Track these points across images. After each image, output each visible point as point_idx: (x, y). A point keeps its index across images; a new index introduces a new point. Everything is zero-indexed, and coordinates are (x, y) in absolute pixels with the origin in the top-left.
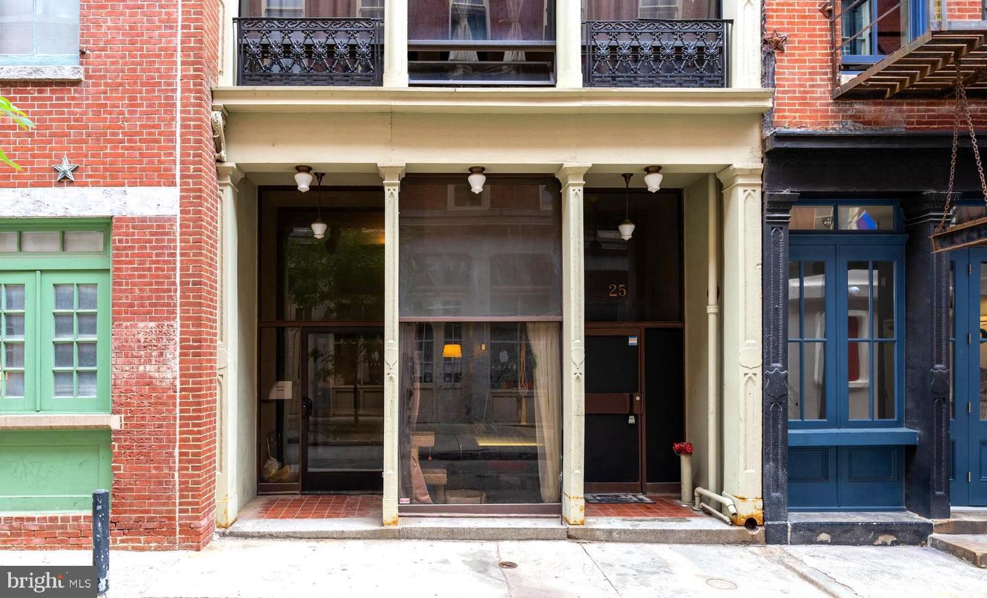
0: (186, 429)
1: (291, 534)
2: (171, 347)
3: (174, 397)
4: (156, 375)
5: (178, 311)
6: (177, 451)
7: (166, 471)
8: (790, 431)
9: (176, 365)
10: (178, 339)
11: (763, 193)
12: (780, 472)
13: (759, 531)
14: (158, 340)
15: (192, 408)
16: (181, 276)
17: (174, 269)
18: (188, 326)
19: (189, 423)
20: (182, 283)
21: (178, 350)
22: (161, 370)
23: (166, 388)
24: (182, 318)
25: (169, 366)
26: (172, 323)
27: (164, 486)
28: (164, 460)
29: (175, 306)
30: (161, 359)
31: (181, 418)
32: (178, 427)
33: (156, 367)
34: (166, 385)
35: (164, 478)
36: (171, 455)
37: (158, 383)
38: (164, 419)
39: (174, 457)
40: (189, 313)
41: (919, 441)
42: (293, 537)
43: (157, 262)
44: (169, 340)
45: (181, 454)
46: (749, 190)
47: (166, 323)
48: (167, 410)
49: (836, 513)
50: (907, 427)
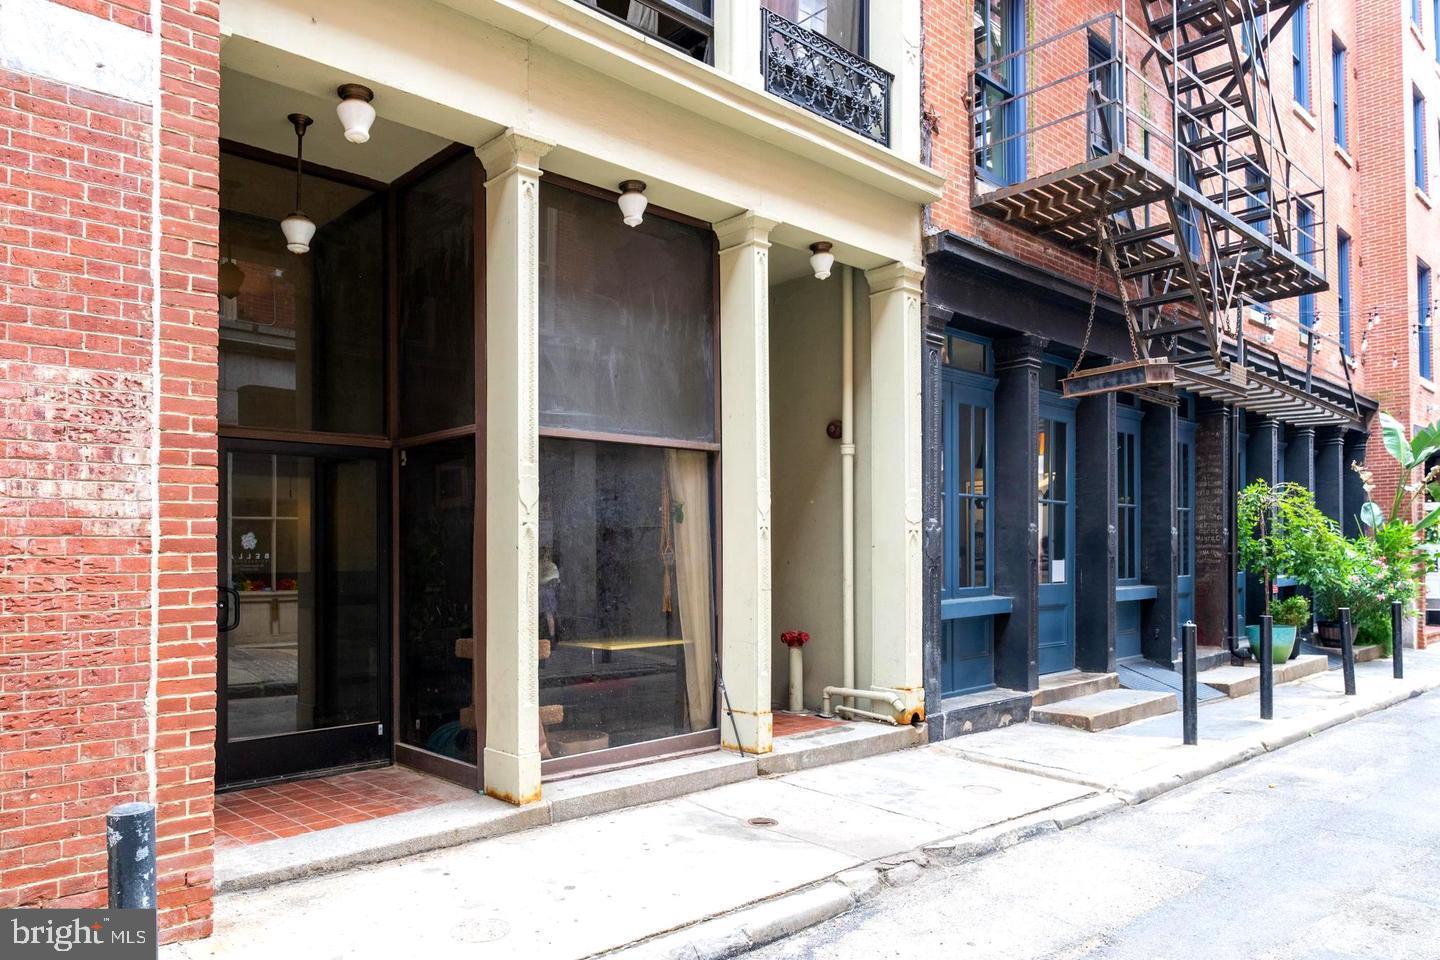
0: (176, 643)
1: (359, 858)
2: (137, 438)
3: (145, 565)
4: (93, 507)
5: (156, 349)
6: (151, 702)
7: (121, 753)
8: (943, 602)
9: (149, 484)
10: (154, 418)
11: (922, 304)
12: (935, 653)
13: (923, 728)
14: (98, 415)
15: (192, 591)
16: (164, 263)
17: (145, 241)
18: (183, 389)
19: (185, 629)
20: (165, 280)
21: (156, 449)
22: (104, 496)
23: (120, 542)
24: (165, 367)
25: (129, 486)
26: (138, 377)
27: (116, 793)
28: (113, 727)
29: (147, 333)
30: (108, 467)
31: (164, 617)
32: (154, 639)
33: (93, 487)
34: (123, 533)
35: (114, 771)
36: (137, 712)
37: (97, 529)
38: (115, 620)
39: (143, 715)
40: (187, 358)
41: (1013, 608)
42: (363, 863)
43: (93, 213)
44: (130, 419)
45: (163, 707)
46: (912, 297)
47: (121, 375)
48: (123, 598)
49: (957, 698)
50: (995, 594)
